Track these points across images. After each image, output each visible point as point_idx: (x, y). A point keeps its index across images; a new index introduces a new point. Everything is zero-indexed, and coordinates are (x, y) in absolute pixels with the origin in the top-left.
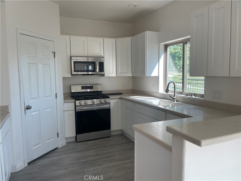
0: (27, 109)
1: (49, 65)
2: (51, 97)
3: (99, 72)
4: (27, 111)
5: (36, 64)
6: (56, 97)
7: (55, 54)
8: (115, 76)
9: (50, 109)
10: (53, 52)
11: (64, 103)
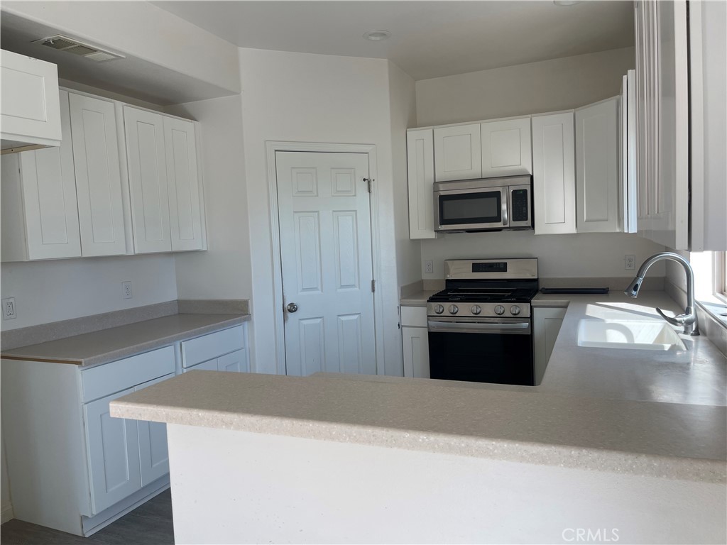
0: (290, 311)
1: (354, 213)
2: (357, 289)
3: (513, 220)
4: (289, 315)
5: (316, 211)
6: (373, 291)
7: (372, 183)
8: (574, 231)
9: (356, 317)
10: (364, 180)
11: (401, 305)
